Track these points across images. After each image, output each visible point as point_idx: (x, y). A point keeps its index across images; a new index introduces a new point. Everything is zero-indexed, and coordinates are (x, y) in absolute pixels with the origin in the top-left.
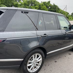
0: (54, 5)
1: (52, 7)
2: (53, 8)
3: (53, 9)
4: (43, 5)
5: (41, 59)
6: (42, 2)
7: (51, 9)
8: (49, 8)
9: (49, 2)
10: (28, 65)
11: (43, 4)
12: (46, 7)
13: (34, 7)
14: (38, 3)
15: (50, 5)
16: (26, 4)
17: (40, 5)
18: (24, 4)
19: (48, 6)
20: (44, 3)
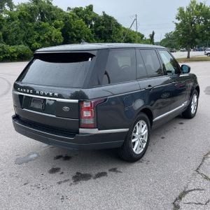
0: (105, 16)
1: (101, 22)
2: (103, 25)
3: (104, 27)
4: (76, 17)
5: (146, 131)
6: (69, 8)
7: (98, 26)
8: (92, 25)
9: (90, 8)
10: (133, 141)
11: (75, 14)
12: (84, 23)
13: (50, 25)
14: (61, 11)
15: (93, 15)
16: (24, 17)
17: (66, 18)
18: (19, 17)
19: (89, 19)
20: (77, 11)
